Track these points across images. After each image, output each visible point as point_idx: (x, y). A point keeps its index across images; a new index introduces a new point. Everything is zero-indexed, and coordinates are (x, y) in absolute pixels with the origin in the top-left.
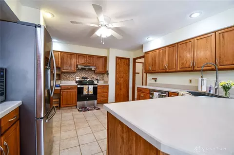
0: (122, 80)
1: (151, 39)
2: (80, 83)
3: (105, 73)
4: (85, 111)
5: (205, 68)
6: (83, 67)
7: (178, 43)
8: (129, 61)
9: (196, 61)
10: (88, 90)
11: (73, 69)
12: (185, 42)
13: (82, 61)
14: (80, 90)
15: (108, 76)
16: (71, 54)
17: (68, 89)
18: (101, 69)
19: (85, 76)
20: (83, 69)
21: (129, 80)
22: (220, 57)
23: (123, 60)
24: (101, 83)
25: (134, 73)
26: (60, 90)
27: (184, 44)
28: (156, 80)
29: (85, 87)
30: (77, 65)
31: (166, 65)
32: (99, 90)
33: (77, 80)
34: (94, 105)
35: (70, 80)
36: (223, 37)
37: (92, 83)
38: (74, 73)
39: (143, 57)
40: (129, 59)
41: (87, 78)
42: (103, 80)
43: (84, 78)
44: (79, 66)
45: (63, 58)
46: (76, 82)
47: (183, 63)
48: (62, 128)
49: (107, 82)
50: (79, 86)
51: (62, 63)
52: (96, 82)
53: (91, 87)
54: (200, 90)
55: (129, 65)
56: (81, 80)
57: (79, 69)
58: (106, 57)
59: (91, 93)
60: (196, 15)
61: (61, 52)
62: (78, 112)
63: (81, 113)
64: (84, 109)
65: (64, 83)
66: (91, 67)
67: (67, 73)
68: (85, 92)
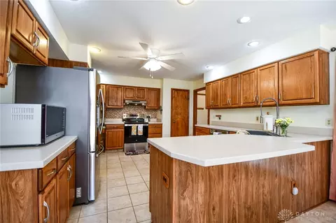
0: (179, 118)
1: (210, 67)
2: (128, 121)
3: (158, 108)
4: (134, 154)
5: (264, 104)
6: (131, 102)
7: (241, 73)
8: (188, 93)
9: (259, 95)
10: (138, 129)
11: (119, 104)
12: (248, 73)
13: (130, 94)
14: (128, 130)
15: (161, 113)
16: (118, 87)
17: (114, 128)
18: (152, 104)
19: (134, 113)
20: (131, 104)
21: (188, 118)
22: (283, 91)
23: (181, 93)
24: (153, 121)
25: (195, 108)
26: (105, 129)
27: (247, 75)
28: (219, 117)
29: (134, 126)
30: (124, 101)
31: (229, 100)
32: (150, 130)
33: (124, 118)
34: (144, 148)
35: (115, 117)
36: (286, 68)
37: (141, 121)
38: (121, 109)
39: (204, 89)
40: (188, 91)
41: (136, 116)
42: (155, 118)
43: (133, 115)
44: (126, 101)
45: (109, 92)
46: (123, 120)
47: (246, 98)
48: (108, 170)
49: (160, 120)
50: (126, 125)
51: (107, 98)
52: (146, 120)
53: (141, 127)
54: (265, 129)
55: (188, 99)
56: (129, 117)
57: (126, 105)
58: (159, 89)
59: (140, 134)
60: (254, 44)
61: (106, 85)
62: (125, 156)
63: (129, 156)
64: (133, 152)
65: (110, 121)
66: (141, 102)
67: (113, 109)
68: (134, 133)
